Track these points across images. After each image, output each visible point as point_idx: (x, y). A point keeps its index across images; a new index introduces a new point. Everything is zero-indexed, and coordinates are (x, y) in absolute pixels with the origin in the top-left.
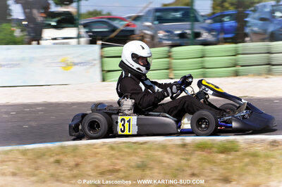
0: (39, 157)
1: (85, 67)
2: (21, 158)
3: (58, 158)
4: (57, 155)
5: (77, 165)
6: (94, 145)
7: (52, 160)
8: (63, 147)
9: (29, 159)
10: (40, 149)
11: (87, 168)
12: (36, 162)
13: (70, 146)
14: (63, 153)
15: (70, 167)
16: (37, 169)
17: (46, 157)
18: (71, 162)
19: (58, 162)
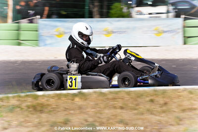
0: (138, 97)
1: (172, 34)
2: (127, 97)
3: (152, 98)
4: (151, 96)
5: (166, 104)
6: (178, 90)
7: (148, 99)
8: (155, 91)
9: (132, 98)
10: (139, 91)
11: (173, 107)
12: (137, 100)
13: (160, 90)
14: (156, 95)
15: (160, 105)
16: (137, 105)
17: (144, 97)
18: (162, 101)
19: (152, 101)
